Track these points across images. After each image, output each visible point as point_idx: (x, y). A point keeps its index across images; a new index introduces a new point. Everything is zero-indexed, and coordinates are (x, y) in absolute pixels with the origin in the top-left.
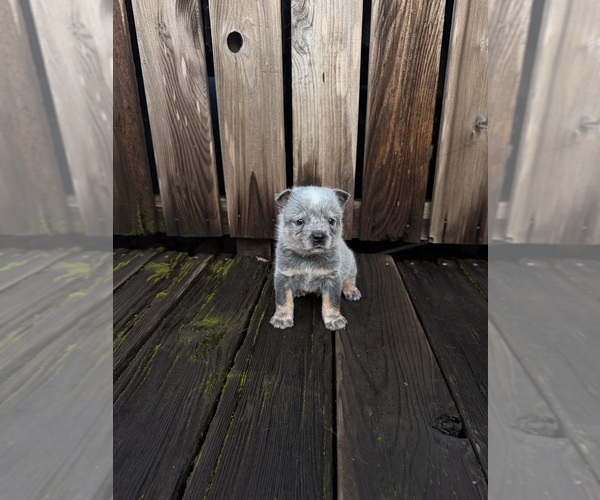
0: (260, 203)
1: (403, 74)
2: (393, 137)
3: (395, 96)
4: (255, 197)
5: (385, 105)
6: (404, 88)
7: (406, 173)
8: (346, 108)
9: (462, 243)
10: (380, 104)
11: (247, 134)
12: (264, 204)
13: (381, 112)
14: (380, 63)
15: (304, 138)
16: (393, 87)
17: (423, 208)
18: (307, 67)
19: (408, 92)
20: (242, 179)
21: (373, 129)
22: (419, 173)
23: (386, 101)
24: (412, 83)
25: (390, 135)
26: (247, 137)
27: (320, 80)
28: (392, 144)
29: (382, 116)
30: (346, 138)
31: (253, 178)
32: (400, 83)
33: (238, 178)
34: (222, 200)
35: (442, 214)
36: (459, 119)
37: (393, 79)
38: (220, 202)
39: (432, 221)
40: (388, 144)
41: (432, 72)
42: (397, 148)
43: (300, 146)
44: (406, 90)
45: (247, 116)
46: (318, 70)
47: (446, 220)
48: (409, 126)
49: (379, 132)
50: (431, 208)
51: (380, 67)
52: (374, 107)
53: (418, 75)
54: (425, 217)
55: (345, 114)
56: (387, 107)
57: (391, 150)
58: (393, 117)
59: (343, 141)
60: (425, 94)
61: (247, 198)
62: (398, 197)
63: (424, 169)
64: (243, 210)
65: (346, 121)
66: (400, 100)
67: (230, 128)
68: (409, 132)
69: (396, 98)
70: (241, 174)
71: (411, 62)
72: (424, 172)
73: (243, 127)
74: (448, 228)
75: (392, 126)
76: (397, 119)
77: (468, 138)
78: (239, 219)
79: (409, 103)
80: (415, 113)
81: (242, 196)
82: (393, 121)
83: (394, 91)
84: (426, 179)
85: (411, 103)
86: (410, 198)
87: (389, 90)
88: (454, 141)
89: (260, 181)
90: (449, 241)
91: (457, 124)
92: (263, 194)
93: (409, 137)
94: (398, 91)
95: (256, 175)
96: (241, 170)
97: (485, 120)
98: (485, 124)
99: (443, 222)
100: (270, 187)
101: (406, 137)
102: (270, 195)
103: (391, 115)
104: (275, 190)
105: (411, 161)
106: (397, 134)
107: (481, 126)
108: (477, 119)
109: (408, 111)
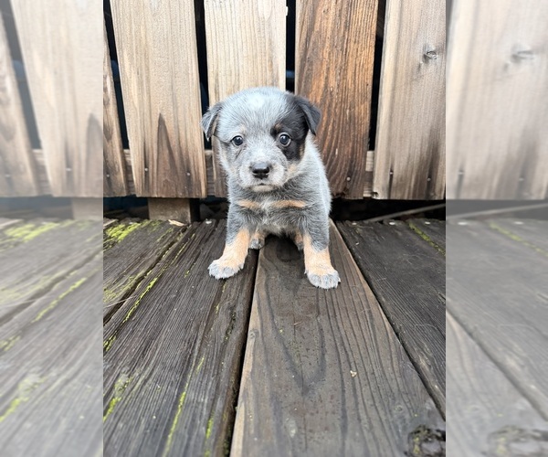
0: (171, 153)
2: (328, 69)
3: (327, 22)
5: (317, 29)
6: (339, 8)
7: (344, 113)
8: (270, 33)
9: (411, 199)
10: (311, 29)
11: (151, 66)
12: (176, 154)
13: (313, 39)
15: (222, 69)
16: (326, 7)
17: (366, 157)
19: (344, 12)
20: (147, 123)
21: (303, 59)
22: (360, 113)
23: (317, 25)
24: (348, 3)
25: (325, 68)
26: (152, 70)
28: (327, 78)
29: (314, 43)
30: (272, 70)
31: (161, 121)
33: (143, 121)
34: (126, 151)
35: (387, 163)
36: (404, 47)
38: (124, 157)
39: (376, 172)
40: (323, 78)
42: (333, 83)
43: (217, 80)
44: (340, 11)
45: (151, 44)
47: (392, 171)
48: (346, 56)
49: (311, 64)
50: (374, 157)
52: (305, 32)
54: (368, 169)
55: (270, 40)
56: (319, 32)
57: (326, 86)
58: (327, 45)
59: (269, 73)
60: (364, 16)
61: (155, 146)
62: (337, 142)
63: (364, 109)
64: (151, 163)
65: (272, 49)
66: (335, 23)
67: (131, 58)
68: (347, 63)
69: (330, 21)
70: (147, 117)
72: (365, 113)
73: (146, 58)
74: (394, 181)
75: (326, 55)
76: (333, 46)
77: (415, 70)
78: (147, 173)
80: (353, 39)
81: (148, 145)
82: (327, 49)
83: (326, 12)
84: (367, 120)
85: (347, 27)
86: (351, 144)
87: (320, 11)
88: (399, 75)
89: (170, 126)
90: (396, 196)
91: (401, 52)
92: (174, 143)
93: (346, 70)
94: (332, 12)
95: (165, 118)
96: (146, 111)
97: (433, 49)
98: (434, 53)
99: (389, 173)
100: (182, 133)
101: (343, 70)
102: (183, 142)
103: (325, 42)
104: (189, 137)
105: (350, 99)
106: (332, 67)
107: (430, 55)
108: (425, 47)
109: (344, 37)
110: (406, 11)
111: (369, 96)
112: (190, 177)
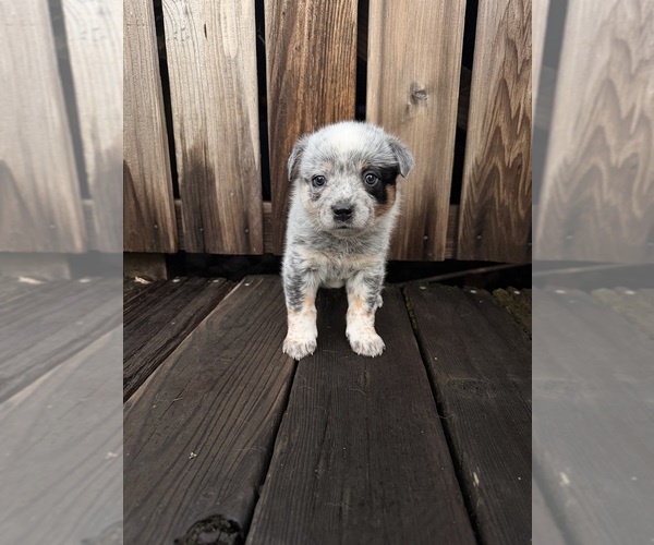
0: (137, 204)
1: (310, 26)
2: (304, 112)
3: (300, 60)
4: (130, 196)
5: (289, 68)
6: (312, 43)
8: (238, 73)
9: (405, 259)
10: (282, 67)
12: (143, 204)
13: (285, 78)
14: (279, 10)
15: (187, 113)
16: (298, 43)
18: (183, 17)
19: (318, 49)
21: (276, 101)
23: (289, 63)
24: (322, 38)
25: (300, 110)
27: (201, 34)
28: (302, 122)
29: (287, 83)
30: (241, 114)
31: (126, 169)
32: (306, 37)
36: (389, 87)
37: (298, 32)
40: (298, 122)
41: (347, 22)
42: (310, 127)
43: (182, 125)
44: (314, 47)
46: (198, 23)
48: (323, 97)
49: (284, 106)
51: (278, 16)
52: (275, 71)
53: (328, 26)
55: (237, 80)
56: (292, 71)
57: (302, 130)
58: (301, 84)
59: (238, 117)
60: (341, 53)
65: (240, 90)
66: (308, 61)
68: (324, 105)
69: (304, 59)
71: (318, 8)
75: (300, 96)
76: (307, 86)
77: (403, 112)
79: (321, 65)
80: (330, 78)
82: (301, 90)
83: (299, 49)
85: (323, 65)
87: (292, 48)
88: (384, 117)
89: (135, 174)
91: (386, 93)
92: (140, 191)
93: (323, 112)
94: (305, 48)
95: (129, 164)
97: (423, 88)
98: (423, 92)
100: (148, 181)
102: (149, 191)
103: (298, 81)
104: (155, 186)
106: (308, 108)
107: (418, 95)
108: (413, 86)
109: (319, 75)
110: (388, 45)
112: (158, 229)
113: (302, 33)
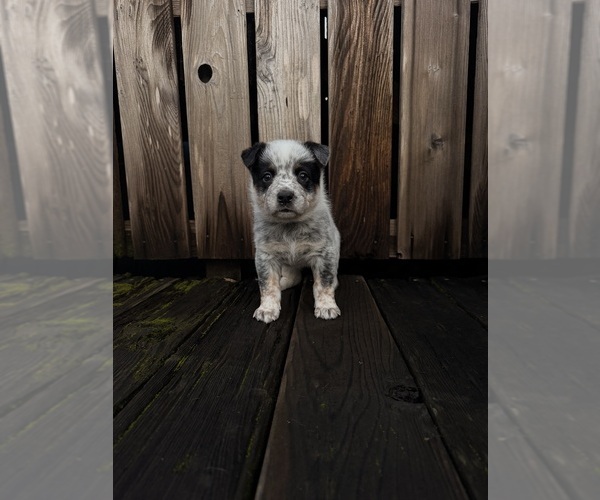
0: (228, 222)
1: (360, 98)
2: (355, 155)
3: (353, 120)
4: (224, 217)
5: (345, 126)
6: (362, 109)
7: (369, 189)
8: (309, 130)
9: (431, 258)
10: (340, 125)
11: (215, 156)
12: (233, 223)
13: (342, 133)
14: (338, 88)
16: (351, 110)
17: (389, 223)
18: (271, 93)
19: (366, 113)
20: (210, 199)
21: (335, 148)
22: (382, 189)
23: (346, 122)
24: (369, 105)
25: (352, 154)
26: (216, 159)
27: (283, 104)
28: (354, 162)
29: (343, 136)
31: (222, 197)
32: (357, 106)
33: (207, 197)
34: (191, 221)
35: (408, 229)
36: (416, 137)
37: (352, 102)
38: (189, 226)
39: (399, 237)
40: (350, 163)
41: (387, 95)
42: (359, 166)
44: (363, 111)
45: (216, 139)
46: (282, 96)
47: (412, 235)
48: (369, 144)
49: (341, 151)
50: (396, 224)
51: (338, 93)
52: (336, 128)
53: (373, 98)
54: (392, 234)
55: (308, 135)
56: (347, 128)
57: (354, 168)
58: (354, 137)
60: (381, 115)
61: (216, 217)
62: (364, 212)
63: (385, 185)
64: (211, 230)
66: (359, 121)
67: (200, 150)
68: (370, 150)
69: (356, 119)
70: (210, 194)
71: (366, 87)
72: (387, 189)
73: (212, 150)
74: (415, 243)
75: (353, 145)
76: (358, 138)
77: (426, 154)
78: (208, 239)
80: (374, 132)
81: (210, 216)
82: (353, 140)
83: (352, 113)
84: (389, 193)
85: (369, 123)
86: (376, 214)
87: (348, 112)
88: (413, 158)
89: (228, 201)
90: (418, 256)
91: (414, 141)
92: (231, 213)
93: (369, 155)
94: (357, 113)
95: (225, 195)
96: (210, 190)
97: (440, 137)
98: (440, 140)
99: (410, 237)
100: (238, 207)
101: (367, 156)
102: (239, 214)
103: (351, 135)
104: (243, 210)
105: (373, 178)
106: (358, 153)
107: (437, 143)
108: (433, 136)
109: (367, 131)
110: (415, 110)
111: (389, 175)
112: (243, 242)
113: (355, 103)
